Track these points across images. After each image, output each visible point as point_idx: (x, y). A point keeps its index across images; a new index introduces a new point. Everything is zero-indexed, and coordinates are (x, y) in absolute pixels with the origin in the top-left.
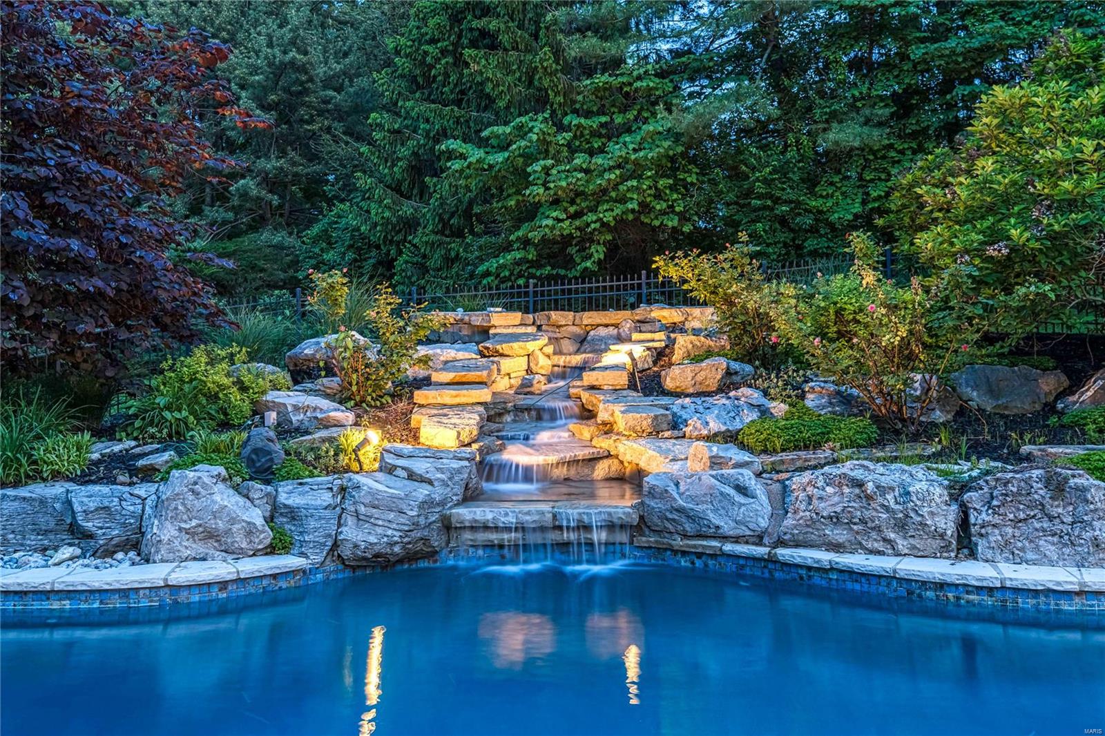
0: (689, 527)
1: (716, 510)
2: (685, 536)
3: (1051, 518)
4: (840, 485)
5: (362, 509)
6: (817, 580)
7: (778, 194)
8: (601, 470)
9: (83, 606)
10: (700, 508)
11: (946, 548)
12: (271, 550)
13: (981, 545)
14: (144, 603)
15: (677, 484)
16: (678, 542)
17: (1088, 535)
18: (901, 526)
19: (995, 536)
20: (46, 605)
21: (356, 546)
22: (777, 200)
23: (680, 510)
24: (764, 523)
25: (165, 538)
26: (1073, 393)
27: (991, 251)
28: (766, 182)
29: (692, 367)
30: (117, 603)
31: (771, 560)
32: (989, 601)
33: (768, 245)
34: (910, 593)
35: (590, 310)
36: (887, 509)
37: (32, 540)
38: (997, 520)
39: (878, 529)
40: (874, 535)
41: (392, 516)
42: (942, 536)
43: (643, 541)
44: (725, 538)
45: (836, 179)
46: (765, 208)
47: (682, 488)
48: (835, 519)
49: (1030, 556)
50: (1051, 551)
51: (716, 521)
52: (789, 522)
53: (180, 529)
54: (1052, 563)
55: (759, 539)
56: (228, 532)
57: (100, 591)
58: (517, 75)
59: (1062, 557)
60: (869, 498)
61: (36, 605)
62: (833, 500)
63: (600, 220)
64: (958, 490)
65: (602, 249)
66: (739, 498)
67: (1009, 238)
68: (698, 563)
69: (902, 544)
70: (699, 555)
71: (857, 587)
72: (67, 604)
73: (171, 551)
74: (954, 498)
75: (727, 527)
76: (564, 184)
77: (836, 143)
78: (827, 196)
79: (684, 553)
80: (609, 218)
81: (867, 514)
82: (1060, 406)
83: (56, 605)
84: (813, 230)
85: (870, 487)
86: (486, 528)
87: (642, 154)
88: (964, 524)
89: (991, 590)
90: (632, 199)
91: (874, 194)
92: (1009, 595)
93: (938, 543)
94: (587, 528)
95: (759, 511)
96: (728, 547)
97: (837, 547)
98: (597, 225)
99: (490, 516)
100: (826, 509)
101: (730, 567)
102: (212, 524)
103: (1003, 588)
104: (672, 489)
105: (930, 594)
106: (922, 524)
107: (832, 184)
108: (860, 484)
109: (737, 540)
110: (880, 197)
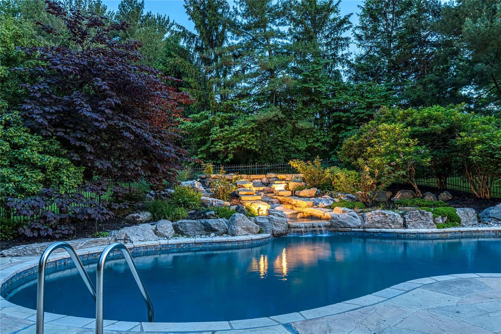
0: (342, 226)
1: (349, 222)
2: (341, 228)
3: (422, 220)
4: (379, 215)
5: (276, 223)
6: (376, 235)
7: (285, 140)
8: (299, 216)
9: (234, 245)
10: (345, 221)
11: (401, 227)
12: (259, 233)
13: (409, 226)
14: (247, 244)
15: (339, 216)
16: (340, 229)
17: (429, 223)
18: (393, 223)
19: (411, 224)
20: (225, 245)
21: (277, 231)
22: (284, 142)
23: (340, 222)
24: (360, 224)
25: (239, 230)
26: (394, 196)
27: (392, 164)
28: (281, 137)
29: (308, 190)
30: (241, 244)
31: (364, 231)
32: (415, 236)
33: (281, 155)
34: (398, 235)
35: (253, 174)
36: (390, 219)
37: (197, 233)
38: (411, 220)
39: (388, 223)
40: (387, 225)
41: (282, 224)
42: (401, 224)
43: (331, 229)
44: (351, 228)
45: (299, 137)
46: (280, 144)
47: (340, 217)
48: (378, 222)
49: (418, 227)
50: (422, 226)
51: (349, 224)
52: (366, 223)
53: (242, 228)
54: (422, 228)
55: (359, 227)
56: (252, 228)
57: (237, 241)
58: (196, 97)
59: (424, 227)
60: (387, 217)
61: (223, 245)
62: (377, 218)
63: (232, 146)
64: (402, 215)
65: (232, 155)
66: (354, 219)
67: (396, 161)
68: (345, 234)
69: (393, 226)
70: (345, 232)
71: (386, 235)
72: (230, 244)
73: (241, 233)
74: (402, 217)
75: (352, 225)
76: (222, 134)
77: (302, 127)
78: (297, 142)
79: (341, 231)
80: (235, 146)
81: (386, 220)
82: (392, 199)
83: (228, 245)
84: (294, 152)
85: (387, 215)
86: (298, 227)
87: (246, 127)
88: (405, 222)
89: (415, 234)
90: (243, 140)
91: (310, 142)
92: (418, 234)
93: (399, 226)
94: (314, 227)
95: (358, 221)
96: (353, 229)
97: (378, 228)
98: (232, 148)
99: (298, 225)
100: (376, 220)
101: (353, 233)
102: (249, 226)
103: (418, 233)
104: (338, 217)
105: (402, 235)
106: (398, 222)
107: (298, 138)
108: (385, 214)
109: (354, 228)
110: (311, 142)
